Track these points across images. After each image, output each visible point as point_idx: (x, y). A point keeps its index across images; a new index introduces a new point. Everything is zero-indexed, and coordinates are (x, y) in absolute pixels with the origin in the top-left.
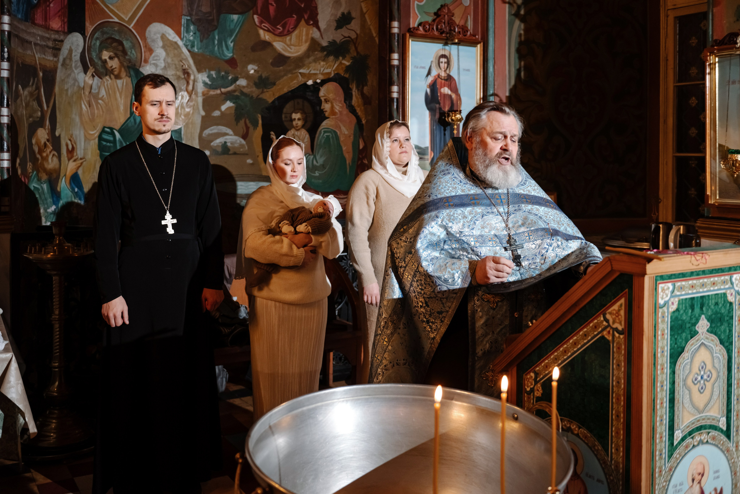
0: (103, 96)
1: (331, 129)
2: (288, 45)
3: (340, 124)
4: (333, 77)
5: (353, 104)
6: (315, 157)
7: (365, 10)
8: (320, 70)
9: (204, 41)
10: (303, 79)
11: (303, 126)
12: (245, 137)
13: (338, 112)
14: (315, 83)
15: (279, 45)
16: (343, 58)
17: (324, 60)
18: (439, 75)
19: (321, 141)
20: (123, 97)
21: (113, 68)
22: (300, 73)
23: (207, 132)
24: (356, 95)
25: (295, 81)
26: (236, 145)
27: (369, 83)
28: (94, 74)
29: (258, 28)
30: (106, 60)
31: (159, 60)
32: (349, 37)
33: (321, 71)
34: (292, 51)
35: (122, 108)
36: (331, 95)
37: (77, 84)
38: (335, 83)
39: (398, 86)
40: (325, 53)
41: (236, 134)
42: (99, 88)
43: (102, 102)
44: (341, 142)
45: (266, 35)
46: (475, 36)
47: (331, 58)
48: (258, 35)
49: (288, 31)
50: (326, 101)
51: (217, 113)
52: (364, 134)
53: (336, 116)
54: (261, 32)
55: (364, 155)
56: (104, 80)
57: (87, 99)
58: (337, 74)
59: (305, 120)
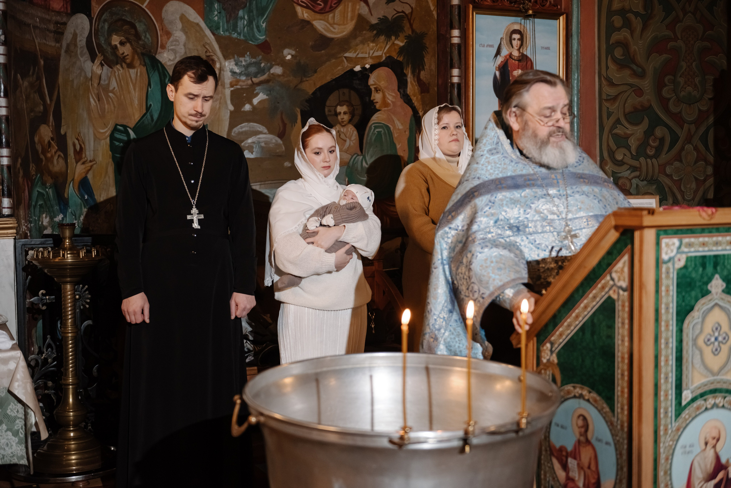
0: (114, 88)
1: (383, 124)
2: (330, 24)
3: (393, 117)
4: (384, 61)
5: (408, 93)
6: (364, 157)
8: (369, 53)
9: (231, 22)
10: (349, 65)
11: (350, 121)
12: (281, 136)
13: (391, 104)
14: (364, 68)
15: (319, 25)
16: (396, 38)
17: (373, 42)
18: (510, 55)
19: (371, 139)
20: (137, 89)
21: (124, 55)
22: (345, 57)
23: (236, 130)
24: (411, 82)
25: (339, 68)
26: (271, 145)
27: (427, 67)
28: (103, 62)
29: (295, 5)
30: (116, 46)
31: (178, 45)
32: (403, 12)
33: (370, 55)
34: (336, 31)
35: (136, 102)
36: (383, 82)
37: (83, 74)
38: (386, 69)
39: (459, 68)
40: (375, 32)
41: (271, 132)
42: (109, 79)
43: (114, 96)
44: (394, 139)
45: (304, 12)
46: (555, 5)
47: (382, 38)
48: (295, 13)
49: (331, 7)
50: (377, 90)
51: (247, 107)
53: (389, 108)
54: (299, 9)
56: (115, 69)
57: (96, 91)
58: (389, 58)
59: (352, 114)
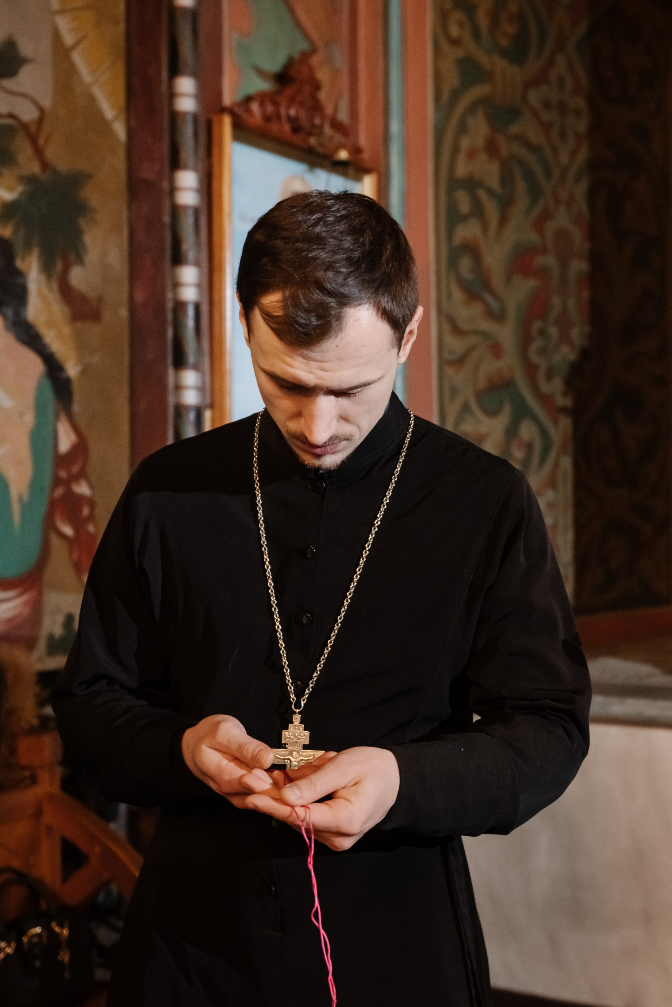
7: (69, 39)
24: (40, 293)
27: (92, 257)
32: (11, 116)
39: (198, 266)
52: (76, 408)
55: (75, 469)
